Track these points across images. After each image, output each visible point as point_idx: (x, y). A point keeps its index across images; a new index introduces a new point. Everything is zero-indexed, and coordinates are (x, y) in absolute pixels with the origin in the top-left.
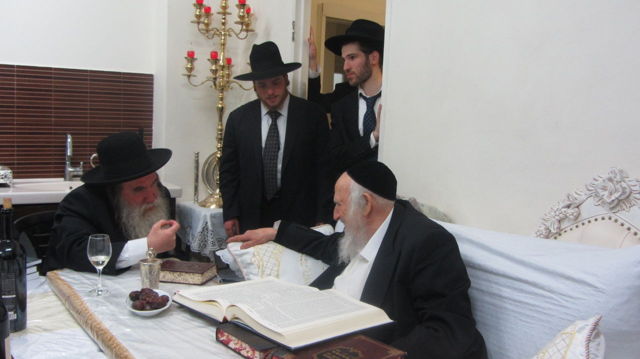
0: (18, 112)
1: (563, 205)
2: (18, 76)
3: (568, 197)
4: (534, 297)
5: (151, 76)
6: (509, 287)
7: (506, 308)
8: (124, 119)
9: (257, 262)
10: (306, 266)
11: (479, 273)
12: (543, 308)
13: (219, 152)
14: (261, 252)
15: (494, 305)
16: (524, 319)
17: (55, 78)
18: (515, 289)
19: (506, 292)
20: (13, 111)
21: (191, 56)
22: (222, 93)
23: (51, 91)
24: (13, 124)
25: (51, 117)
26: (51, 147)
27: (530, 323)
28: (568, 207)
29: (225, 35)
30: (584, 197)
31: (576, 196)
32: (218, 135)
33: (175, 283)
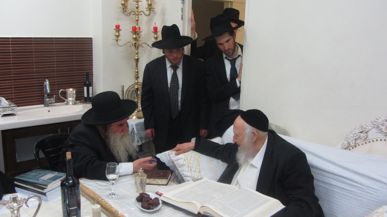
0: (13, 66)
1: (359, 131)
2: (12, 44)
3: (362, 128)
4: (351, 186)
5: (91, 38)
6: (335, 179)
7: (334, 191)
8: (76, 66)
9: (187, 164)
10: (214, 165)
11: (316, 170)
12: (357, 193)
13: (136, 85)
14: (188, 158)
15: (326, 188)
16: (345, 197)
17: (34, 44)
18: (339, 181)
19: (334, 182)
20: (10, 66)
21: (118, 27)
22: (137, 50)
23: (32, 52)
24: (11, 74)
25: (33, 68)
26: (34, 86)
27: (349, 200)
28: (361, 132)
29: (138, 15)
30: (370, 128)
31: (365, 126)
32: (135, 75)
33: (151, 184)
